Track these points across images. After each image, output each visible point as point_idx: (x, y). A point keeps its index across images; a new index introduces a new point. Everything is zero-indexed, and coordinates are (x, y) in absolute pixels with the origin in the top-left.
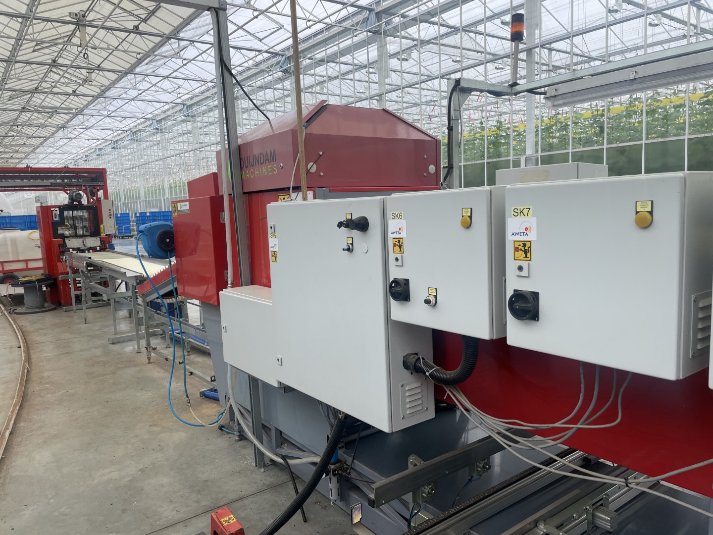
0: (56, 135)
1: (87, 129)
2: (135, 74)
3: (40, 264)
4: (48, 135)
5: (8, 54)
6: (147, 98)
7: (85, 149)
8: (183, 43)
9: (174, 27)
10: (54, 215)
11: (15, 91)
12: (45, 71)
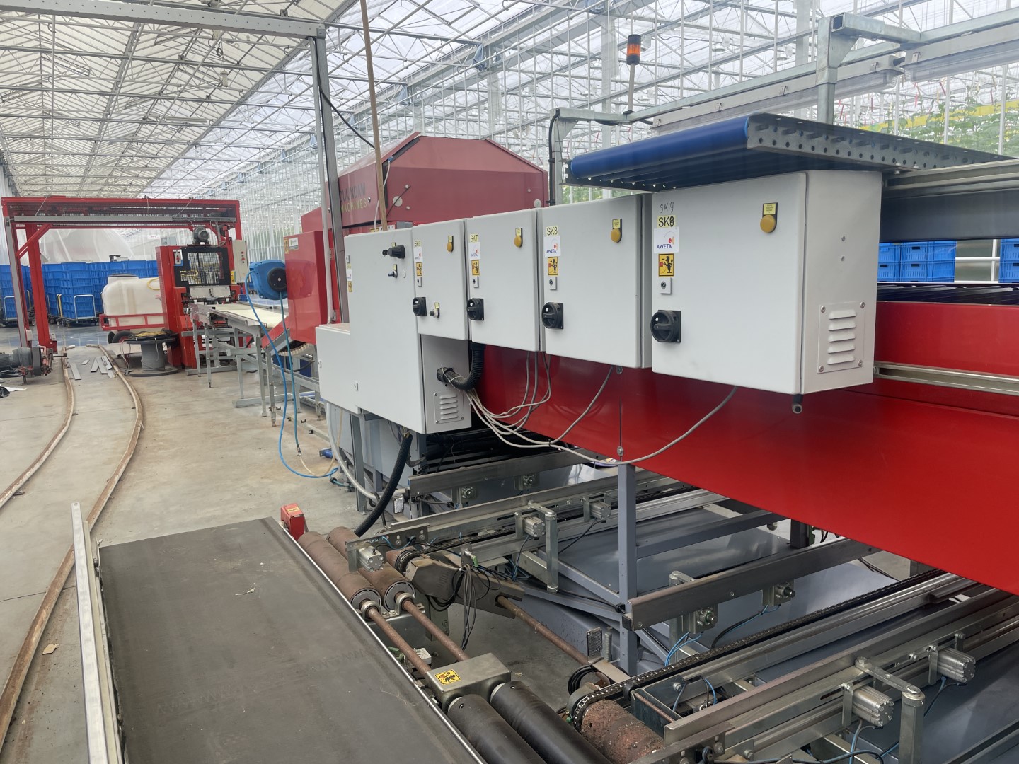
0: (187, 155)
1: (226, 147)
2: (285, 73)
3: (161, 320)
4: (177, 154)
5: (123, 48)
6: (302, 105)
7: (224, 174)
8: (343, 31)
9: (333, 10)
10: (176, 257)
11: (133, 97)
12: (171, 69)
